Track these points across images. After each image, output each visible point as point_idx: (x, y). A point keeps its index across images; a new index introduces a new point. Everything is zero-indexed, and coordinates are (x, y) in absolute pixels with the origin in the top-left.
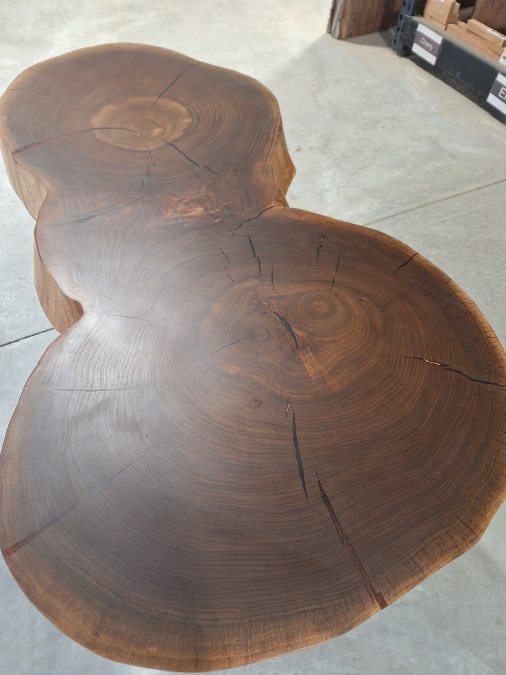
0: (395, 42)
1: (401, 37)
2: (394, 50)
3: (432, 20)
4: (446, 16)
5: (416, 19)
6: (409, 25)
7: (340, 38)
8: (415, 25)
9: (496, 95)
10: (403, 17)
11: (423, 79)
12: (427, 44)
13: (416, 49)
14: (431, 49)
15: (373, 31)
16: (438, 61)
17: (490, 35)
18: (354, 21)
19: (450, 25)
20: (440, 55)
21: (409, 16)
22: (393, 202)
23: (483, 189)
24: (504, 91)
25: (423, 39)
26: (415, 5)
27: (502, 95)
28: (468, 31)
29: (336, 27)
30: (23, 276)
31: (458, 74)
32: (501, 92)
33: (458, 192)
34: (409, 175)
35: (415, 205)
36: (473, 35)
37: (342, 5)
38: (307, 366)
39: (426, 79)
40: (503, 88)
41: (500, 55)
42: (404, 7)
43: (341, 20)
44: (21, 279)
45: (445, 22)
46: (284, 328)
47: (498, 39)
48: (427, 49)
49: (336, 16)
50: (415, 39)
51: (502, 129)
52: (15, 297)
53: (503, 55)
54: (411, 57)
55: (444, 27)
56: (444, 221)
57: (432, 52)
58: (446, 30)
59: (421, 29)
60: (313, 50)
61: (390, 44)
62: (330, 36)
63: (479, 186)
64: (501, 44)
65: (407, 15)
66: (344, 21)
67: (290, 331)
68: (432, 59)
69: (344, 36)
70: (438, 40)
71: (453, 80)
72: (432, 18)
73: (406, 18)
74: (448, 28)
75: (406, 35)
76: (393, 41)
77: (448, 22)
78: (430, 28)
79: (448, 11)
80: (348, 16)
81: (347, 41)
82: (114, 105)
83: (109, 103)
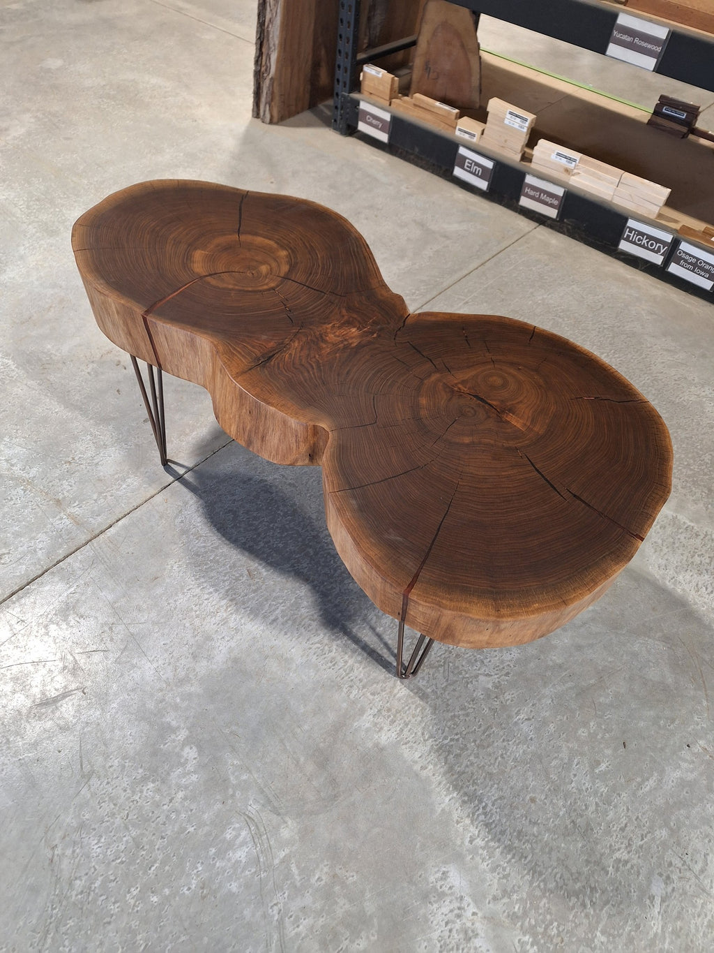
0: (335, 121)
1: (341, 115)
2: (335, 129)
3: (372, 96)
4: (388, 91)
5: (355, 96)
6: (349, 102)
7: (271, 122)
8: (357, 103)
9: (462, 167)
10: (340, 94)
11: (379, 159)
12: (374, 122)
13: (362, 127)
14: (380, 127)
15: (303, 110)
16: (390, 138)
17: (439, 108)
18: (284, 102)
19: (393, 100)
20: (391, 133)
21: (347, 94)
22: (414, 294)
23: (487, 264)
24: (468, 163)
25: (368, 116)
26: (350, 80)
27: (468, 166)
28: (415, 105)
29: (265, 111)
30: (70, 459)
31: (417, 149)
32: (466, 164)
33: (466, 272)
34: (415, 264)
35: (435, 293)
36: (423, 110)
37: (269, 87)
38: (513, 423)
39: (382, 160)
40: (467, 160)
41: (455, 128)
42: (338, 84)
43: (270, 103)
44: (70, 463)
45: (388, 98)
46: (481, 403)
47: (449, 113)
48: (375, 127)
49: (263, 99)
50: (360, 116)
51: (476, 200)
52: (75, 484)
53: (458, 127)
54: (355, 135)
55: (388, 103)
56: (467, 303)
57: (382, 129)
58: (390, 105)
59: (363, 106)
60: (248, 140)
61: (329, 122)
62: (258, 121)
63: (483, 261)
64: (453, 117)
65: (343, 93)
66: (273, 103)
67: (487, 403)
68: (384, 137)
69: (275, 120)
70: (387, 117)
71: (412, 157)
72: (371, 94)
73: (343, 96)
74: (392, 103)
75: (348, 113)
76: (333, 121)
77: (391, 98)
78: (374, 105)
79: (389, 87)
80: (277, 98)
81: (281, 125)
82: (202, 250)
83: (196, 249)
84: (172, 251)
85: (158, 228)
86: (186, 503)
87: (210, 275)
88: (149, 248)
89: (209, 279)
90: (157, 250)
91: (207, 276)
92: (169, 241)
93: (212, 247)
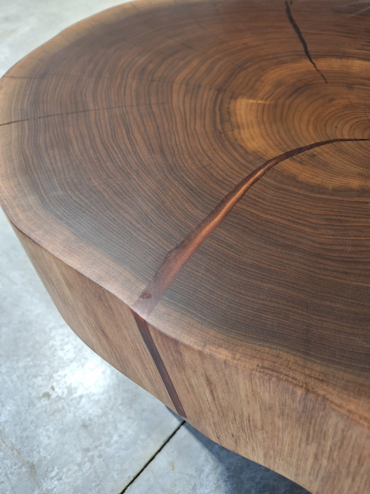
82: (250, 97)
83: (234, 97)
84: (187, 106)
85: (151, 66)
86: (200, 471)
87: (288, 155)
88: (138, 105)
89: (287, 165)
90: (155, 109)
91: (280, 158)
92: (176, 87)
93: (268, 88)
